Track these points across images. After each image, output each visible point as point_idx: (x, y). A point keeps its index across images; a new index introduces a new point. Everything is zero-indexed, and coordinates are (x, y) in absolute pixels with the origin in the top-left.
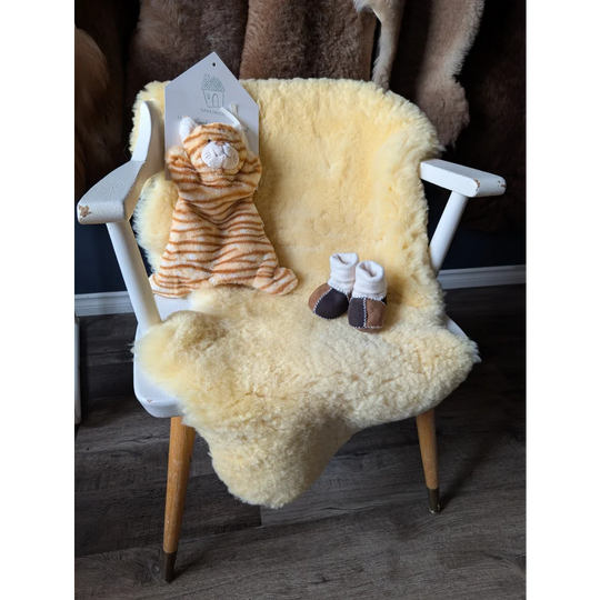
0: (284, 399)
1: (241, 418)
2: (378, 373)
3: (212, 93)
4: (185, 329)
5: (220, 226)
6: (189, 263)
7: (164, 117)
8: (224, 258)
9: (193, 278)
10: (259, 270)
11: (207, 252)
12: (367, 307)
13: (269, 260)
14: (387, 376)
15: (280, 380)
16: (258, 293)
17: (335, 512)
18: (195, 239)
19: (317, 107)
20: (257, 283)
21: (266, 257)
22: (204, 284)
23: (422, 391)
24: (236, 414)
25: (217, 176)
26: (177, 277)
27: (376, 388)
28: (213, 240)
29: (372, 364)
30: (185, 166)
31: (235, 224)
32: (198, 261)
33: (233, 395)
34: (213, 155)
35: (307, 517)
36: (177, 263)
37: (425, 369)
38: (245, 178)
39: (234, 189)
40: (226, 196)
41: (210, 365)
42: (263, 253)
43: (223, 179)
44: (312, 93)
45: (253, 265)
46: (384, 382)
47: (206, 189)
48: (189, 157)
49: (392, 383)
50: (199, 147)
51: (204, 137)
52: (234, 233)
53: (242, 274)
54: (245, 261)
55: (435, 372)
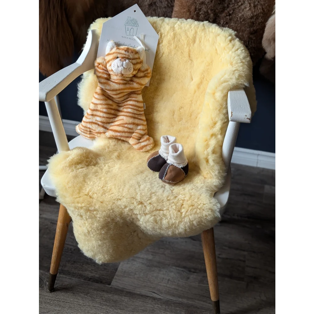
0: (101, 202)
1: (80, 205)
2: (155, 205)
3: (130, 27)
4: (74, 157)
5: (119, 105)
6: (96, 122)
7: (100, 40)
8: (116, 123)
9: (97, 131)
10: (134, 134)
11: (107, 118)
12: (168, 169)
13: (140, 130)
14: (159, 208)
15: (104, 193)
16: (131, 148)
17: (155, 295)
18: (102, 110)
19: (194, 41)
20: (132, 141)
21: (139, 127)
22: (102, 135)
23: (177, 222)
24: (78, 203)
25: (118, 78)
26: (89, 128)
27: (151, 212)
28: (113, 112)
29: (154, 199)
30: (103, 69)
31: (127, 105)
32: (101, 122)
33: (79, 193)
34: (116, 67)
35: (138, 291)
36: (90, 120)
37: (183, 210)
38: (136, 80)
39: (128, 86)
40: (122, 89)
41: (76, 177)
42: (138, 125)
43: (122, 80)
44: (193, 32)
45: (130, 131)
46: (157, 210)
47: (111, 83)
48: (106, 64)
49: (161, 212)
50: (111, 60)
51: (115, 55)
52: (125, 110)
53: (124, 134)
54: (126, 127)
55: (187, 214)
